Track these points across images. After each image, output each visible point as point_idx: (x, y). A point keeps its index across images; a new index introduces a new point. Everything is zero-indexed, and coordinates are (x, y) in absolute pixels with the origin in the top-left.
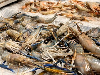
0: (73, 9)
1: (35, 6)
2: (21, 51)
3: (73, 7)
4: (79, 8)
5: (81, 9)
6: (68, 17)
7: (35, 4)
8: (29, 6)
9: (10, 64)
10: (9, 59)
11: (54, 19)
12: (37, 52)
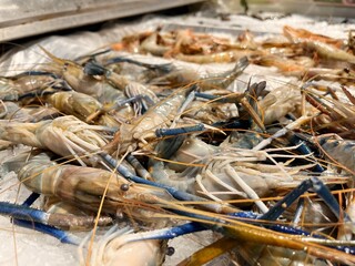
0: (299, 55)
1: (158, 43)
2: (109, 157)
3: (300, 50)
4: (323, 52)
5: (330, 55)
6: (289, 73)
7: (159, 38)
8: (137, 43)
9: (53, 207)
10: (55, 183)
11: (236, 75)
12: (173, 172)
